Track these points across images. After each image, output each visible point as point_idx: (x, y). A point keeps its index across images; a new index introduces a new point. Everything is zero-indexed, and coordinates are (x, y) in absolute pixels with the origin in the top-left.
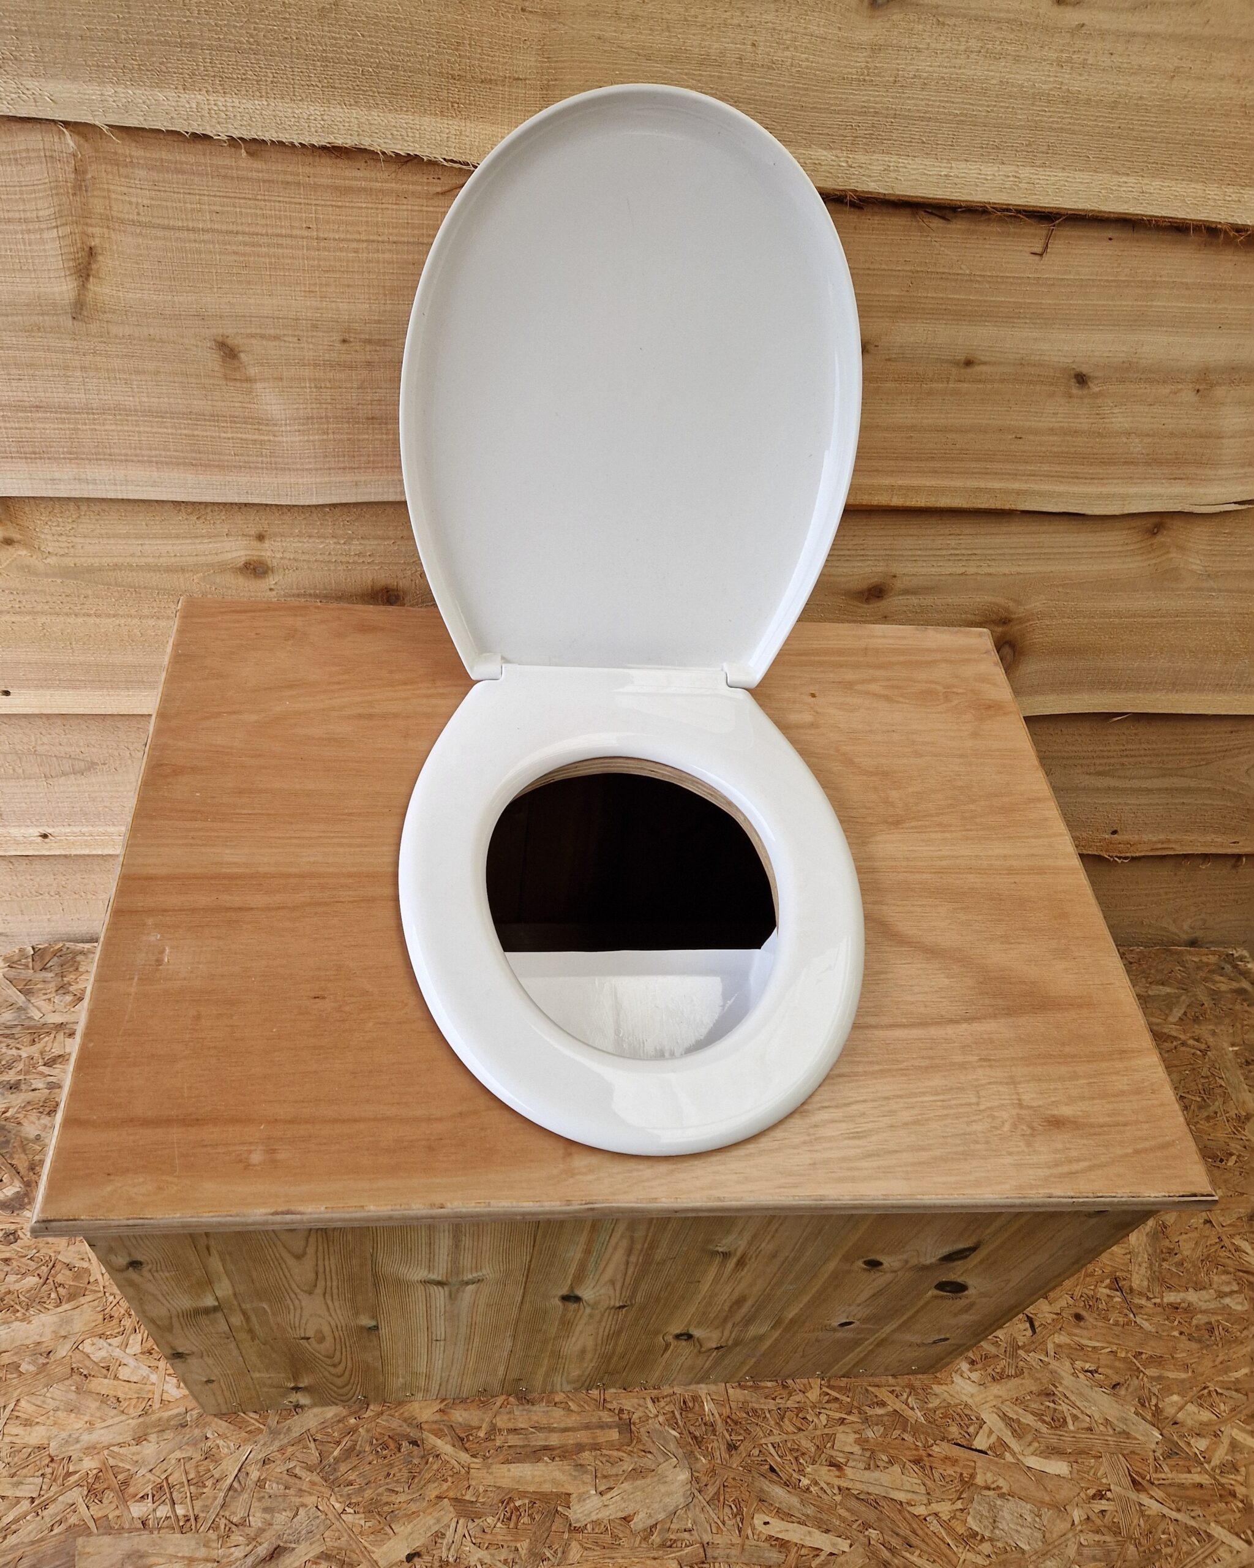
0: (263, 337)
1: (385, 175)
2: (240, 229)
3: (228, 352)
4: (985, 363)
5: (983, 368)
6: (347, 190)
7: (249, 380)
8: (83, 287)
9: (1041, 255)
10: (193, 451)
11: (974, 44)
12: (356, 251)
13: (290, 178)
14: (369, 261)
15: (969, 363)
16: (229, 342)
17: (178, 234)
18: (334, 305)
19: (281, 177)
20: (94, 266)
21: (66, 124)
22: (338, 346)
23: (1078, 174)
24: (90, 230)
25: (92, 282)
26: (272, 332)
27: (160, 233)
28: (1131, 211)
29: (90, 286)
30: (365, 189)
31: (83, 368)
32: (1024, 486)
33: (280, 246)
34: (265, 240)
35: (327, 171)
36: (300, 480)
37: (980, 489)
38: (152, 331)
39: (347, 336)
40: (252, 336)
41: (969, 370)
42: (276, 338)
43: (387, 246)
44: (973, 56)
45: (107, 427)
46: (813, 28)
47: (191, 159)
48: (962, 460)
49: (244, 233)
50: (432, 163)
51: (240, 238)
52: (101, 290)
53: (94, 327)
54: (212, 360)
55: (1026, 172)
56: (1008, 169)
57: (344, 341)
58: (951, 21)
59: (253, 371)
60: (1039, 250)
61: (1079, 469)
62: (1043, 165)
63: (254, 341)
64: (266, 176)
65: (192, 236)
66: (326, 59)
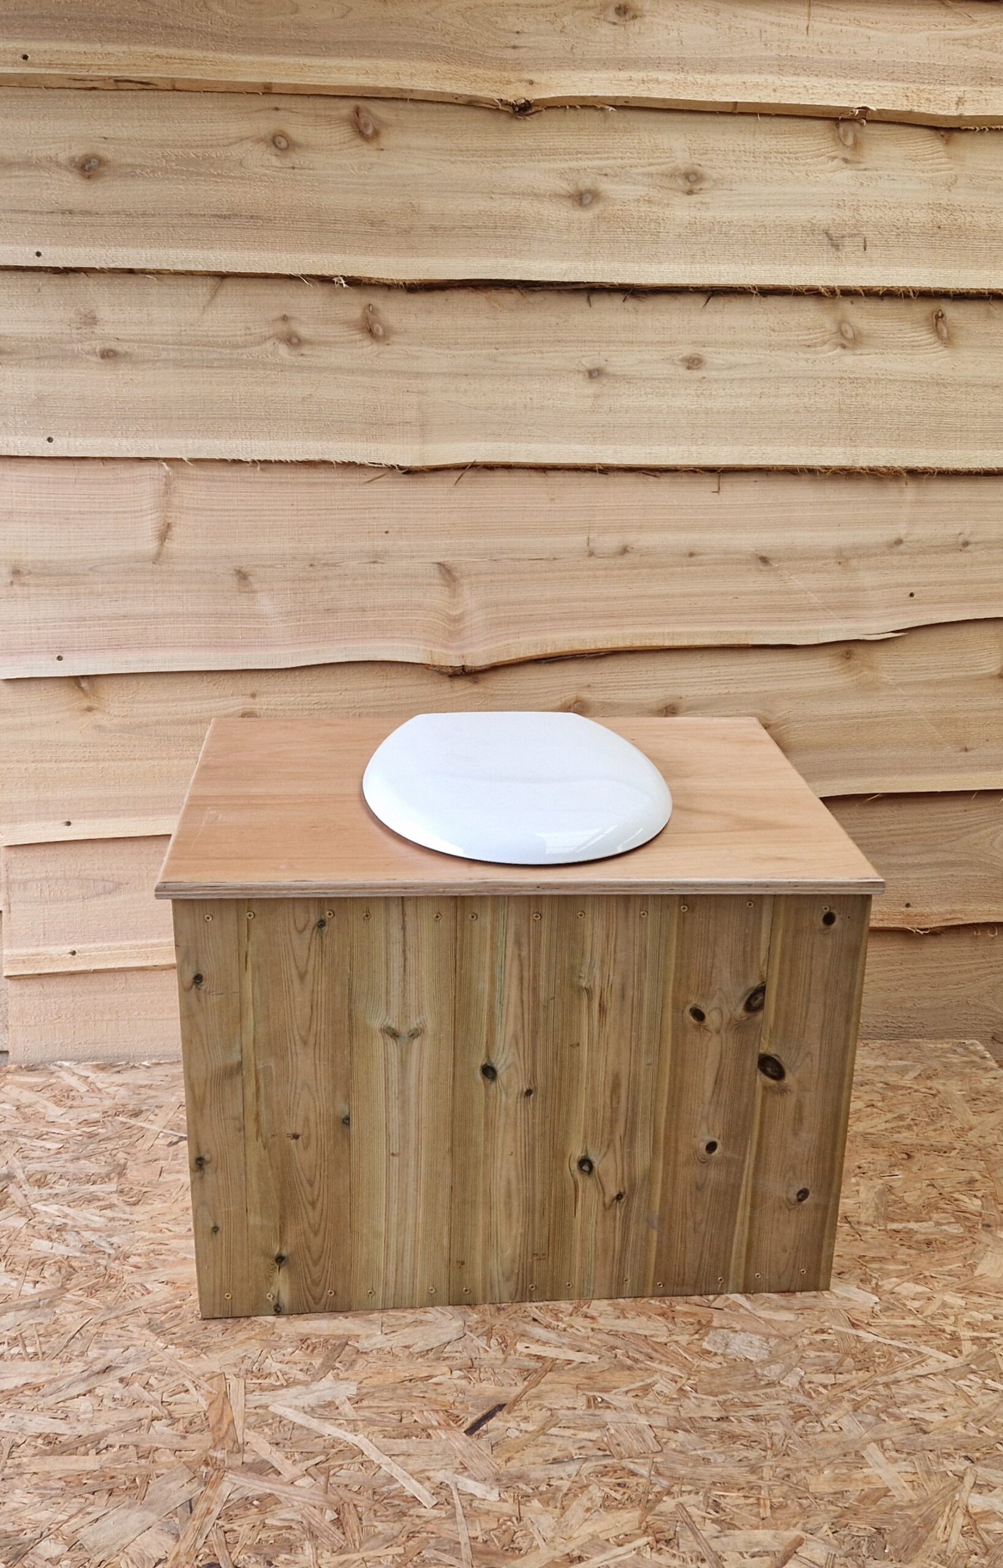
0: (263, 566)
1: (336, 475)
2: (254, 508)
3: (242, 576)
4: (701, 554)
5: (702, 557)
6: (315, 484)
7: (253, 592)
8: (162, 544)
9: (718, 492)
10: (217, 638)
11: (648, 390)
12: (319, 515)
13: (283, 480)
14: (326, 520)
15: (691, 555)
16: (243, 570)
17: (219, 513)
18: (305, 546)
19: (278, 480)
20: (170, 533)
21: (165, 460)
22: (308, 568)
23: (724, 447)
24: (169, 514)
25: (167, 543)
26: (269, 563)
27: (209, 513)
28: (761, 463)
29: (165, 544)
30: (325, 483)
31: (156, 591)
32: (749, 629)
33: (275, 515)
34: (268, 513)
35: (304, 475)
36: (282, 652)
37: (721, 633)
38: (198, 567)
39: (313, 562)
40: (257, 566)
41: (693, 559)
42: (270, 566)
43: (337, 512)
44: (649, 396)
45: (165, 626)
46: (561, 390)
47: (230, 474)
48: (704, 614)
49: (255, 510)
50: (362, 466)
51: (253, 513)
52: (172, 546)
53: (164, 567)
54: (232, 581)
55: (693, 448)
56: (683, 448)
57: (311, 565)
58: (635, 381)
59: (256, 586)
60: (716, 489)
61: (782, 615)
62: (703, 444)
63: (258, 569)
64: (269, 480)
65: (226, 513)
66: (305, 420)
